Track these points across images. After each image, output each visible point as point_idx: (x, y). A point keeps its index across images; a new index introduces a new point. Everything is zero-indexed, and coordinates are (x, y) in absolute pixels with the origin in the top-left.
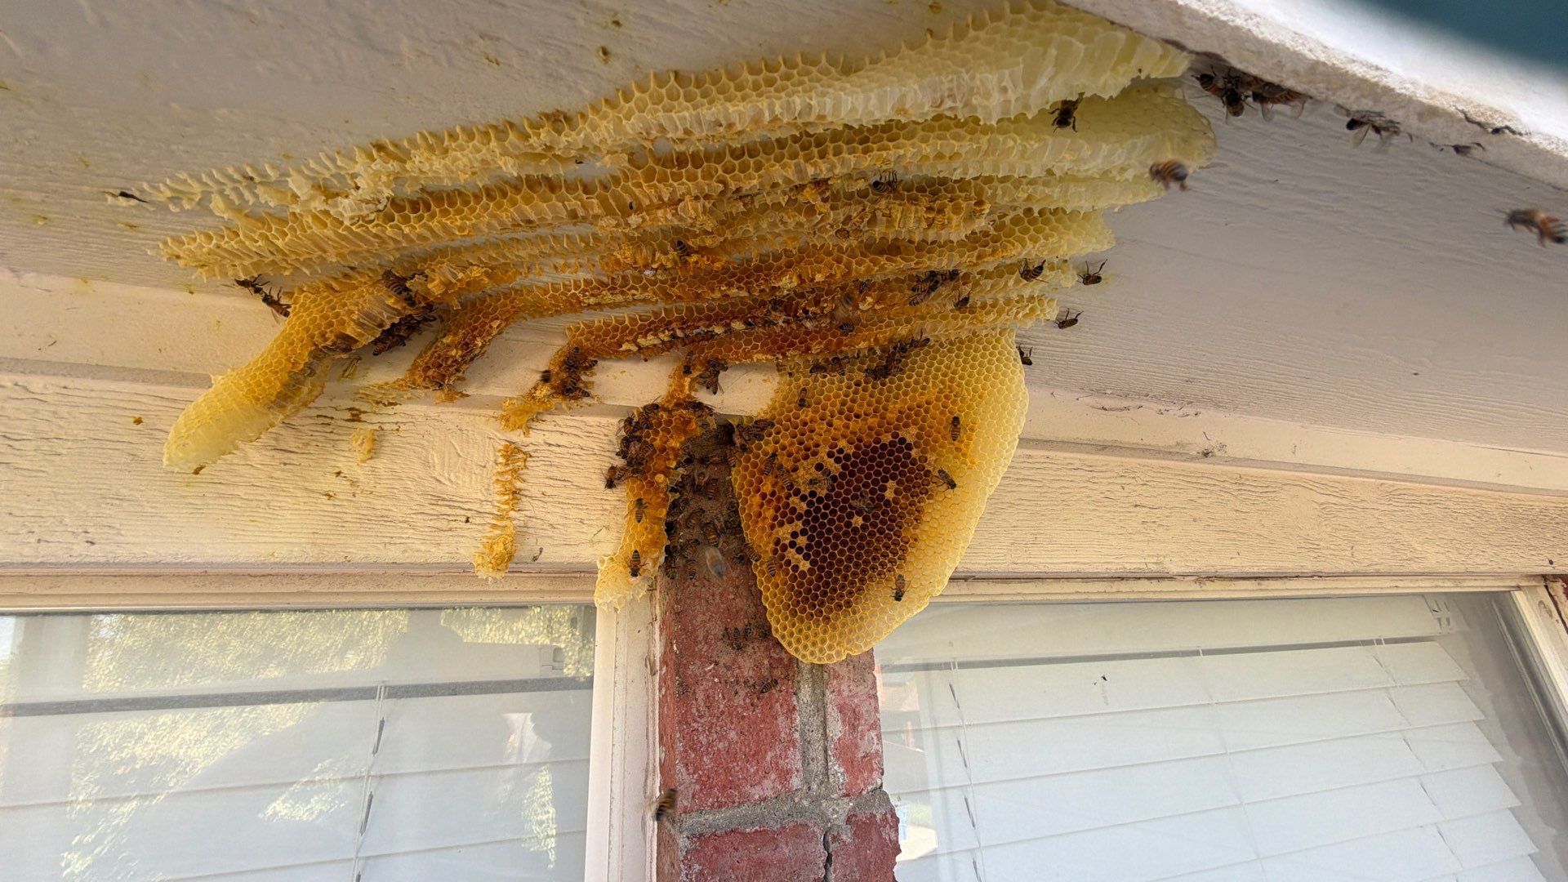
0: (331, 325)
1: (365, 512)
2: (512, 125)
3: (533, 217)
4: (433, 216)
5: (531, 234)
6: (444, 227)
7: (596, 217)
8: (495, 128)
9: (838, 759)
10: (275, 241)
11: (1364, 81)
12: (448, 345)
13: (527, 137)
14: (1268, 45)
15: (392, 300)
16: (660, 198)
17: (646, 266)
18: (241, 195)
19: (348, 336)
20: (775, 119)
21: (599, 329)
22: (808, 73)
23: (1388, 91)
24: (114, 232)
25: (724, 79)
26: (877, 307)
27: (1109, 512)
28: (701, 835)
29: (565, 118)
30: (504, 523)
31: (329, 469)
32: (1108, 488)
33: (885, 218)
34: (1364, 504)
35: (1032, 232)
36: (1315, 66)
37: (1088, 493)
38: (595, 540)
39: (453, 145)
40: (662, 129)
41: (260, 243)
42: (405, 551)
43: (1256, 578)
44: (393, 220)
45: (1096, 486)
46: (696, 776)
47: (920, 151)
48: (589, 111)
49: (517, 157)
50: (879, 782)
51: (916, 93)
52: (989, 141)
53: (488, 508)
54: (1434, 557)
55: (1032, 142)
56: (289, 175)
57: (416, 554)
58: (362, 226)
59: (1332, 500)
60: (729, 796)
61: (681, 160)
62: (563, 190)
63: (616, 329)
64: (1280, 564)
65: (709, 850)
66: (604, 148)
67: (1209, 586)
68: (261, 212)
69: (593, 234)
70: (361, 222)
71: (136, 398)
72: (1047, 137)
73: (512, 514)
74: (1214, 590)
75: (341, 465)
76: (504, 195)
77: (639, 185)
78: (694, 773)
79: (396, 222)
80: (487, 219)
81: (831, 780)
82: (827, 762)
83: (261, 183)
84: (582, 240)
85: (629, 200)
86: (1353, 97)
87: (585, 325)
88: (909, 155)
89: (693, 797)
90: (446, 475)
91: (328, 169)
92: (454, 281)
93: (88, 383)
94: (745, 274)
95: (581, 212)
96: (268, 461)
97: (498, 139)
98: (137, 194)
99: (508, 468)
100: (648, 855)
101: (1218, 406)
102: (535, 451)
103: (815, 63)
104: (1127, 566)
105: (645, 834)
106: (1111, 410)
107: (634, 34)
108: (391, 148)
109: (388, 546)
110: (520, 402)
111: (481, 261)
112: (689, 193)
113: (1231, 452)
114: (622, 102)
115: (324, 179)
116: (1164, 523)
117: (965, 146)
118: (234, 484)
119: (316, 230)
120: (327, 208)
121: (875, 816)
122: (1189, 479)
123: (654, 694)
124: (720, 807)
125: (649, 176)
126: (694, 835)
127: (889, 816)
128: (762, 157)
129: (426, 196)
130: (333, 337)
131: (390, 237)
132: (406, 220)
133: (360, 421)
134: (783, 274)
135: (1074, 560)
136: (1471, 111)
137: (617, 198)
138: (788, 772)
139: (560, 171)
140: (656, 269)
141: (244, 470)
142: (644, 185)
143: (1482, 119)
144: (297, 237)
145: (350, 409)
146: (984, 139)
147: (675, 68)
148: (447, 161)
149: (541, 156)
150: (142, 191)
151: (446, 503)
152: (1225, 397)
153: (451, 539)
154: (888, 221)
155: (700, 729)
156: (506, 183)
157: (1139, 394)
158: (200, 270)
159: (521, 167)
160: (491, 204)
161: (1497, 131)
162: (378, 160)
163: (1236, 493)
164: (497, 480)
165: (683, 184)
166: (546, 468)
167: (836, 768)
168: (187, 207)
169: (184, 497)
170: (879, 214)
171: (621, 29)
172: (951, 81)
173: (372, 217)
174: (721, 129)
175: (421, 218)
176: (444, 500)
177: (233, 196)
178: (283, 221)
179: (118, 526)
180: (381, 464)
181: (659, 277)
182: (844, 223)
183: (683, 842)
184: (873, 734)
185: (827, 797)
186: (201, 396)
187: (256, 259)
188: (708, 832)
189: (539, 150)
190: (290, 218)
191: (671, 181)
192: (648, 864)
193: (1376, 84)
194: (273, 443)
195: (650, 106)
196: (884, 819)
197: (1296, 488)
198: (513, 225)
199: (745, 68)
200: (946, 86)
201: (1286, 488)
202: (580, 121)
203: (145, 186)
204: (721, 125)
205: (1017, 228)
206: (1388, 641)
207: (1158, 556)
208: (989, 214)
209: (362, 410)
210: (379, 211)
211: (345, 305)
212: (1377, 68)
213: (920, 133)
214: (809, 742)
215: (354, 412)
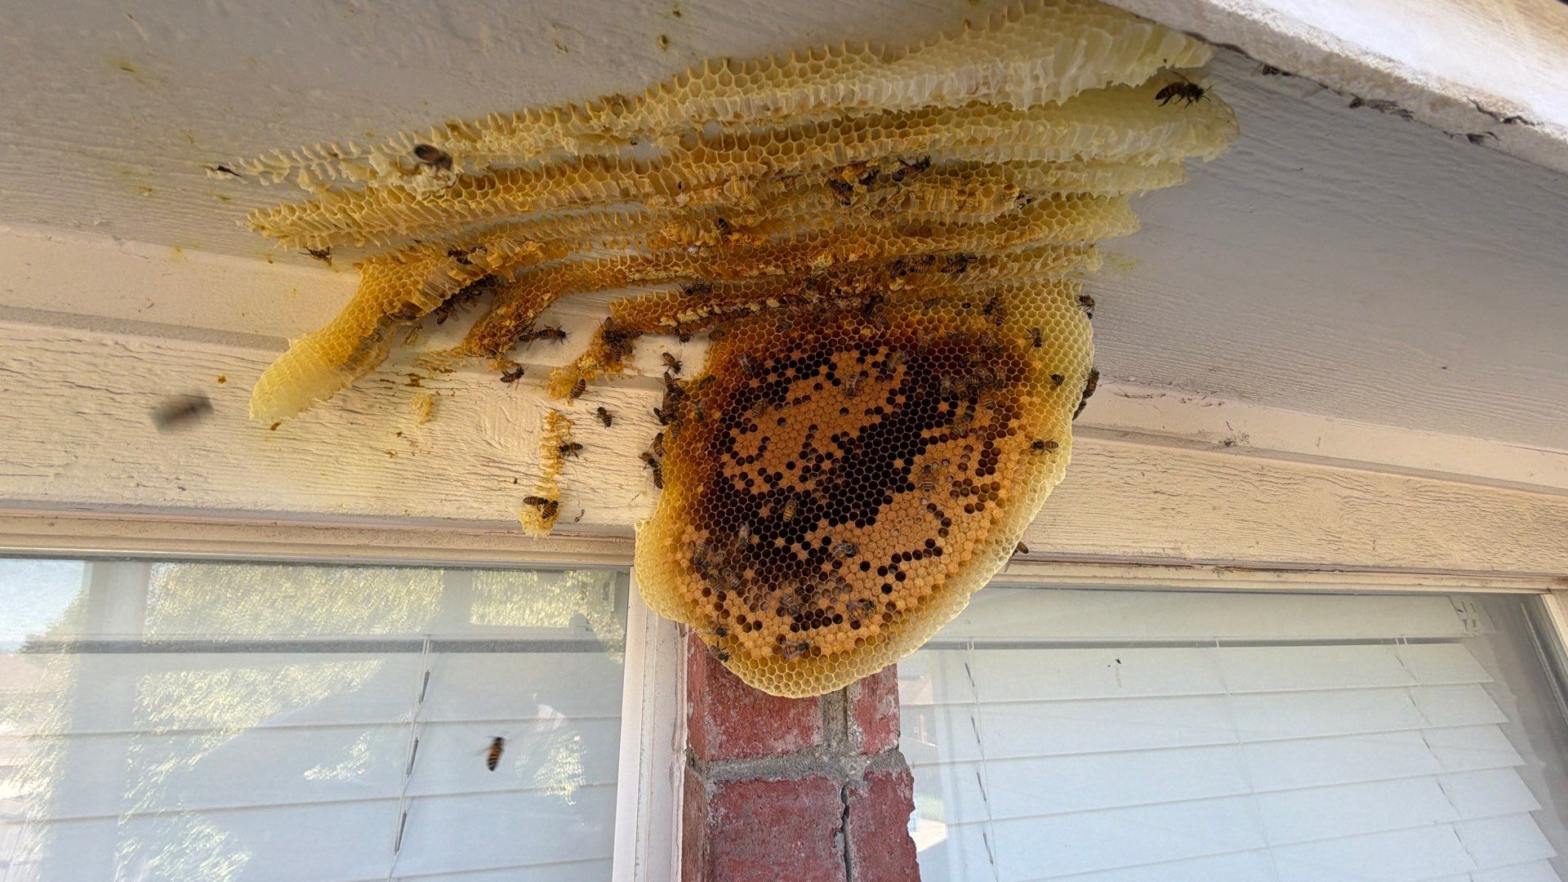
0: (398, 294)
1: (423, 471)
2: (575, 108)
3: (589, 195)
4: (497, 193)
5: (584, 211)
6: (507, 203)
7: (647, 196)
8: (559, 110)
9: (857, 720)
10: (352, 214)
11: (1376, 71)
12: (502, 316)
13: (587, 119)
14: (1283, 37)
15: (454, 272)
16: (708, 179)
17: (690, 243)
18: (325, 171)
19: (413, 305)
20: (819, 104)
21: (642, 304)
22: (851, 61)
23: (1400, 81)
24: (209, 204)
25: (773, 66)
26: (907, 288)
27: (1128, 497)
28: (727, 781)
29: (624, 101)
30: (549, 485)
31: (393, 431)
32: (1128, 474)
33: (918, 201)
34: (1389, 500)
35: (1060, 216)
36: (1328, 58)
37: (1108, 477)
38: (633, 504)
39: (521, 126)
40: (714, 112)
41: (339, 216)
42: (458, 508)
43: (1275, 570)
44: (460, 196)
45: (1116, 472)
46: (723, 727)
47: (955, 136)
48: (647, 94)
49: (577, 138)
50: (896, 742)
51: (952, 79)
52: (1021, 127)
53: (535, 471)
54: (1460, 555)
55: (1062, 128)
56: (369, 152)
57: (469, 511)
58: (432, 201)
59: (1356, 494)
60: (753, 748)
61: (728, 143)
62: (617, 169)
63: (657, 305)
64: (1300, 554)
65: (734, 796)
66: (658, 130)
67: (1228, 575)
68: (341, 186)
69: (642, 212)
70: (432, 197)
71: (218, 358)
72: (1077, 124)
73: (557, 477)
74: (1233, 581)
75: (402, 427)
76: (563, 173)
77: (688, 166)
78: (722, 724)
79: (463, 197)
80: (547, 195)
81: (850, 739)
82: (847, 723)
83: (344, 160)
84: (631, 217)
85: (678, 179)
86: (1367, 89)
87: (628, 300)
88: (944, 139)
89: (720, 746)
90: (497, 439)
91: (405, 147)
92: (511, 255)
93: (178, 344)
94: (781, 254)
95: (633, 191)
96: (336, 420)
97: (561, 121)
98: (233, 169)
99: (553, 434)
100: (675, 803)
101: (1242, 396)
102: (579, 419)
103: (858, 51)
104: (1145, 550)
105: (672, 783)
106: (1134, 397)
107: (692, 23)
108: (464, 128)
109: (444, 502)
110: (565, 372)
111: (537, 237)
112: (735, 173)
113: (1253, 442)
114: (677, 87)
115: (401, 157)
116: (1184, 510)
117: (996, 131)
118: (307, 441)
119: (391, 204)
120: (402, 183)
121: (891, 774)
122: (1210, 468)
123: (683, 655)
124: (745, 757)
125: (698, 158)
126: (721, 782)
127: (904, 775)
128: (804, 141)
129: (491, 174)
130: (400, 305)
131: (457, 212)
132: (472, 196)
133: (418, 386)
134: (819, 254)
135: (1091, 542)
136: (1483, 102)
137: (667, 178)
138: (810, 728)
139: (616, 152)
140: (699, 247)
141: (315, 428)
142: (694, 166)
143: (1493, 109)
144: (373, 211)
145: (410, 375)
146: (1016, 125)
147: (727, 55)
148: (515, 141)
149: (600, 137)
150: (238, 166)
151: (496, 465)
152: (1249, 387)
153: (501, 498)
154: (921, 203)
155: (728, 685)
156: (565, 162)
157: (1162, 382)
158: (281, 240)
159: (581, 147)
160: (551, 182)
161: (1509, 121)
162: (452, 140)
163: (1257, 484)
164: (543, 445)
165: (730, 165)
166: (588, 435)
167: (855, 727)
168: (276, 181)
169: (264, 450)
170: (913, 196)
171: (681, 20)
172: (987, 69)
173: (442, 192)
174: (769, 113)
175: (485, 195)
176: (494, 462)
177: (318, 172)
178: (360, 196)
179: (205, 474)
180: (437, 426)
181: (702, 254)
182: (878, 205)
183: (710, 787)
184: (891, 698)
185: (845, 755)
186: (280, 358)
187: (334, 230)
188: (734, 780)
189: (598, 132)
190: (367, 193)
191: (718, 162)
192: (675, 812)
193: (1389, 75)
194: (341, 404)
195: (703, 91)
196: (900, 778)
197: (1319, 481)
198: (570, 202)
199: (793, 55)
200: (981, 74)
201: (1309, 480)
202: (638, 105)
203: (241, 161)
204: (768, 109)
205: (1045, 213)
206: (1412, 641)
207: (1176, 541)
208: (1019, 198)
209: (421, 375)
210: (448, 187)
211: (411, 276)
212: (1390, 60)
213: (955, 119)
214: (830, 703)
215: (414, 378)
